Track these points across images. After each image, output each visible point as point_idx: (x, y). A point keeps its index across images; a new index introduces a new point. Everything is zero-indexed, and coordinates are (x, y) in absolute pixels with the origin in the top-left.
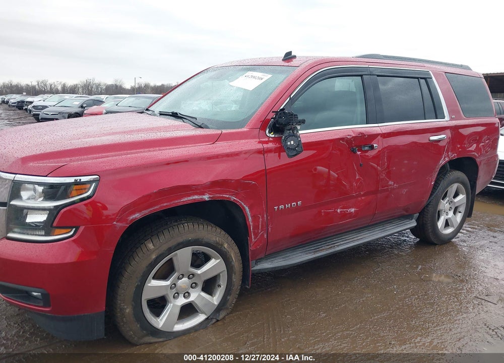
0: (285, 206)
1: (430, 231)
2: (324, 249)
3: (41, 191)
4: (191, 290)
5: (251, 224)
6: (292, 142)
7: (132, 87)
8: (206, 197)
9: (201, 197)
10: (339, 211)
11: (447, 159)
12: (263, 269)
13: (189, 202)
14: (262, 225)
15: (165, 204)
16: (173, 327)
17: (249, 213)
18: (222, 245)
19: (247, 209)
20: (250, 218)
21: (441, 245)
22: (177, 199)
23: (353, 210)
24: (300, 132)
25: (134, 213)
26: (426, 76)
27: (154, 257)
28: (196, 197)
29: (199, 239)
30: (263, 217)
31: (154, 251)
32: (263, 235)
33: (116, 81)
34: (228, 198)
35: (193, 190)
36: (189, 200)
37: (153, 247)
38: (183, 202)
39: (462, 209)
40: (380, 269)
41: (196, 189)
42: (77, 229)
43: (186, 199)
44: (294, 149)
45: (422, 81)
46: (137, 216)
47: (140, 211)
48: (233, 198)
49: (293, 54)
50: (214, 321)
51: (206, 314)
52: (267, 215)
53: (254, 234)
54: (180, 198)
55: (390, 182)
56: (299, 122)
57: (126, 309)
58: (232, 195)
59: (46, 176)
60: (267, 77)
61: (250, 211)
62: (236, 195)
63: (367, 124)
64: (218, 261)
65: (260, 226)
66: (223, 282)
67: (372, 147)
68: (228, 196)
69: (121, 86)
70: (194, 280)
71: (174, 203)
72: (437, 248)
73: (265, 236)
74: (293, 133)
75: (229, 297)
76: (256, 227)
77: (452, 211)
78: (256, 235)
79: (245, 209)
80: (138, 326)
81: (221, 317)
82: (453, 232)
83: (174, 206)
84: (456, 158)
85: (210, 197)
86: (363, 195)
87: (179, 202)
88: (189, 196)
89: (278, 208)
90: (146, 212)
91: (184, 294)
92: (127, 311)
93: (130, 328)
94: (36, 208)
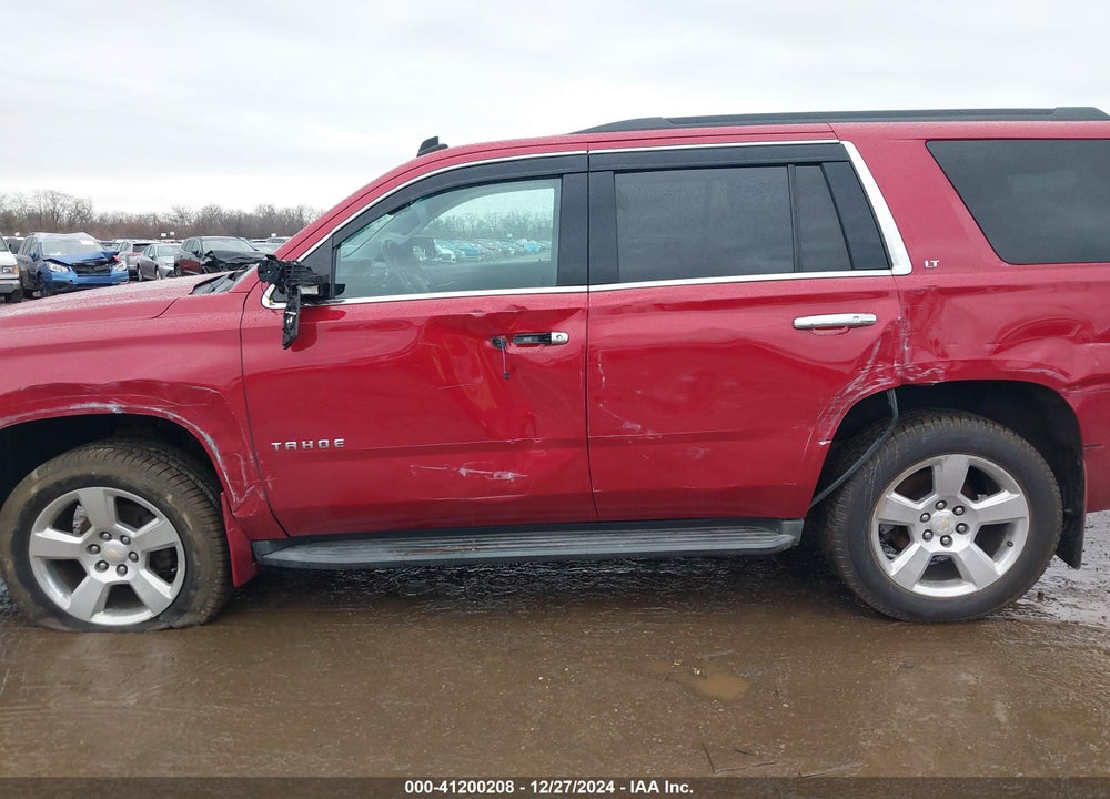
0: (299, 445)
5: (224, 469)
8: (113, 407)
9: (102, 406)
10: (463, 471)
13: (83, 413)
14: (248, 474)
15: (44, 411)
17: (214, 447)
18: (162, 496)
19: (208, 438)
20: (219, 457)
22: (62, 405)
23: (509, 476)
28: (95, 405)
29: (109, 476)
30: (246, 459)
31: (36, 483)
32: (255, 493)
34: (160, 413)
35: (88, 393)
36: (83, 409)
37: (37, 476)
38: (74, 410)
41: (92, 392)
43: (77, 407)
45: (806, 171)
48: (172, 415)
51: (152, 610)
52: (254, 455)
53: (236, 488)
54: (68, 404)
55: (627, 423)
58: (169, 409)
61: (216, 443)
62: (178, 410)
65: (244, 475)
68: (159, 410)
71: (58, 412)
73: (261, 496)
76: (236, 476)
77: (972, 535)
78: (240, 491)
79: (203, 438)
84: (942, 380)
85: (121, 408)
86: (539, 446)
87: (68, 411)
88: (83, 402)
89: (283, 446)
91: (119, 567)
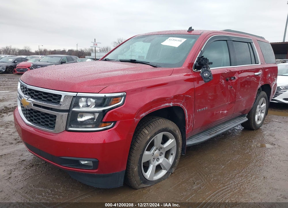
0: (201, 110)
1: (252, 122)
2: (213, 133)
3: (94, 102)
4: (159, 157)
5: (187, 119)
6: (207, 74)
7: (36, 51)
8: (171, 104)
9: (169, 104)
10: (221, 112)
11: (261, 85)
12: (188, 145)
13: (164, 107)
14: (192, 120)
15: (155, 108)
16: (153, 178)
17: (187, 114)
18: (176, 131)
20: (187, 116)
21: (256, 130)
22: (159, 106)
23: (226, 112)
24: (211, 69)
25: (142, 113)
26: (251, 42)
27: (149, 138)
28: (167, 104)
29: (167, 128)
30: (192, 116)
31: (148, 135)
32: (191, 126)
33: (26, 47)
35: (166, 101)
36: (164, 106)
37: (148, 132)
38: (162, 107)
39: (264, 111)
40: (235, 143)
42: (115, 122)
44: (208, 78)
45: (249, 44)
46: (144, 115)
47: (145, 112)
48: (181, 105)
49: (192, 28)
50: (171, 173)
51: (166, 170)
52: (194, 115)
54: (161, 105)
55: (240, 97)
56: (210, 63)
57: (134, 168)
58: (181, 103)
59: (98, 93)
60: (184, 40)
61: (187, 112)
62: (183, 103)
63: (230, 66)
64: (173, 140)
66: (174, 152)
67: (235, 78)
68: (179, 104)
69: (29, 51)
70: (161, 151)
71: (158, 108)
72: (255, 131)
74: (207, 69)
75: (176, 160)
76: (189, 121)
77: (260, 112)
78: (189, 125)
79: (185, 111)
80: (139, 178)
81: (173, 171)
82: (261, 123)
83: (158, 109)
84: (263, 84)
85: (173, 104)
87: (160, 107)
88: (164, 104)
89: (198, 111)
90: (147, 113)
91: (157, 159)
92: (135, 170)
93: (135, 180)
94: (89, 112)
